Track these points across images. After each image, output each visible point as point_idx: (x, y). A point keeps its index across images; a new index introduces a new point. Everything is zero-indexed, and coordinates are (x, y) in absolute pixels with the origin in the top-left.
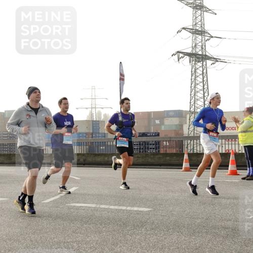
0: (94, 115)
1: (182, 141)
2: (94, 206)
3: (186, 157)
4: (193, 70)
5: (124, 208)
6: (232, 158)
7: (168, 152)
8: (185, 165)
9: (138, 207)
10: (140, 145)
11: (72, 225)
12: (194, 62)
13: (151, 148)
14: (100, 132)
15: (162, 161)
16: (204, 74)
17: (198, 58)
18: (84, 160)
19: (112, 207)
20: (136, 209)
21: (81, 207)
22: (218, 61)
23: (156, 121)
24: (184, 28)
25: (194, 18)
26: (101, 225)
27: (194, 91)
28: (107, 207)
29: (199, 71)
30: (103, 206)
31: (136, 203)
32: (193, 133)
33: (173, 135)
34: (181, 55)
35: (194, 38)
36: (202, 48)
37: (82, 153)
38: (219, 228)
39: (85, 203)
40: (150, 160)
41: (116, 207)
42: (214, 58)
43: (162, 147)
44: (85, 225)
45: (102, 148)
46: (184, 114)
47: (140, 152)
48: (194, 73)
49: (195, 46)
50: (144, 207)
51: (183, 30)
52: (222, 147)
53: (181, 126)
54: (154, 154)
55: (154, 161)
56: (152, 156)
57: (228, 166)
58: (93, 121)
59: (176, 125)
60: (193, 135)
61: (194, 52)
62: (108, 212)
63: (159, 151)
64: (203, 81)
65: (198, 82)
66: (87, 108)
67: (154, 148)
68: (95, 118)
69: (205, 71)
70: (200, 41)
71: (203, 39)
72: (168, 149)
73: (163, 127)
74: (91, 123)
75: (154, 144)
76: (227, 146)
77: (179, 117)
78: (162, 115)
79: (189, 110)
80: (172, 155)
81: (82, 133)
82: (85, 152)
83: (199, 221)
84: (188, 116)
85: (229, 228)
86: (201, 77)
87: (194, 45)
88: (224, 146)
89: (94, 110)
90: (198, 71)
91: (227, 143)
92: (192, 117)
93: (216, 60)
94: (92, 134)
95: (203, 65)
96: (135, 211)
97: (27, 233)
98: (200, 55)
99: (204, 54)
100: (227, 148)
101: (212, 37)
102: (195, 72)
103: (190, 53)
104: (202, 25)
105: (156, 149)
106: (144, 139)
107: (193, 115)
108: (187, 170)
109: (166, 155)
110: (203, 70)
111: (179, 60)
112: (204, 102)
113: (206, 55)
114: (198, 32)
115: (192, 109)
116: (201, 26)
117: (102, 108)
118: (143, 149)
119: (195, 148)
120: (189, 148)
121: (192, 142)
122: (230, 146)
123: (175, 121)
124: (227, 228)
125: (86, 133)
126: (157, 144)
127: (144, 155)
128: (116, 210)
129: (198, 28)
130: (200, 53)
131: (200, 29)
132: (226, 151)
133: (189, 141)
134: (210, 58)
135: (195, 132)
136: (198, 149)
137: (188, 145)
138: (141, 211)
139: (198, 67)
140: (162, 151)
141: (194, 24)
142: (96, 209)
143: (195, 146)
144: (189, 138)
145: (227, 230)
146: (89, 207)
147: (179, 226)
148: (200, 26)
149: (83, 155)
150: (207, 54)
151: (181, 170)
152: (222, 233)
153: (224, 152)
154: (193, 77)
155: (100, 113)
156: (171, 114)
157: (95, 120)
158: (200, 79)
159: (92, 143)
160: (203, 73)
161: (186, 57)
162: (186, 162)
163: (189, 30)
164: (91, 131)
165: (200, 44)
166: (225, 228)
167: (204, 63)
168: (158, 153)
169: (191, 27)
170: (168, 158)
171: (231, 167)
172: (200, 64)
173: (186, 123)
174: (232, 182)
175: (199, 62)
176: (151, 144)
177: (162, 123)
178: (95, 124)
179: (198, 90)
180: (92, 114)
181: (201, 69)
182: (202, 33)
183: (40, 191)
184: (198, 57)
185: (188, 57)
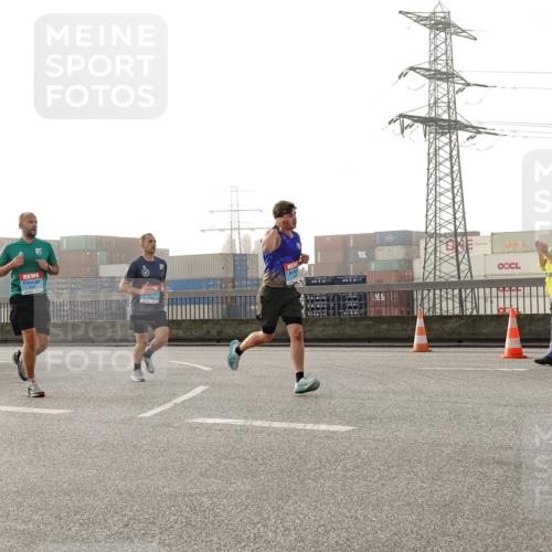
0: (237, 243)
1: (412, 292)
2: (240, 422)
3: (420, 323)
4: (432, 150)
5: (300, 426)
6: (512, 324)
7: (384, 314)
8: (419, 339)
9: (328, 423)
10: (328, 300)
11: (199, 461)
12: (432, 135)
13: (350, 308)
14: (249, 275)
15: (372, 332)
16: (454, 159)
17: (442, 127)
18: (219, 333)
19: (276, 425)
20: (323, 427)
21: (215, 424)
22: (480, 133)
23: (360, 253)
24: (412, 69)
25: (432, 47)
26: (256, 460)
27: (433, 192)
28: (266, 424)
29: (444, 154)
30: (258, 423)
31: (325, 416)
32: (431, 276)
33: (393, 281)
34: (407, 122)
35: (432, 87)
36: (449, 107)
37: (216, 317)
38: (488, 464)
39: (222, 417)
40: (349, 331)
41: (285, 425)
42: (474, 127)
43: (372, 303)
44: (224, 462)
45: (253, 307)
46: (414, 239)
47: (329, 314)
48: (433, 157)
49: (435, 103)
50: (340, 424)
51: (411, 72)
52: (492, 302)
53: (409, 263)
54: (356, 319)
55: (356, 332)
56: (353, 323)
57: (505, 340)
58: (234, 255)
59: (399, 261)
60: (432, 280)
61: (433, 115)
62: (269, 435)
63: (366, 312)
64: (452, 172)
65: (442, 175)
66: (222, 230)
67: (355, 307)
68: (237, 248)
69: (454, 153)
70: (445, 92)
71: (451, 89)
72: (383, 309)
73: (373, 265)
74: (230, 260)
75: (355, 299)
76: (501, 300)
77: (404, 245)
78: (371, 242)
79: (424, 230)
80: (391, 320)
81: (214, 279)
82: (220, 317)
83: (448, 450)
84: (422, 243)
85: (510, 463)
86: (448, 164)
87: (432, 101)
88: (495, 300)
89: (235, 233)
90: (441, 152)
91: (501, 294)
92: (430, 244)
93: (478, 130)
94: (233, 280)
95: (451, 141)
96: (323, 432)
97: (109, 478)
98: (445, 121)
99: (453, 118)
100: (501, 305)
101: (468, 85)
102: (436, 155)
103: (426, 118)
104: (449, 61)
105: (361, 308)
106: (336, 289)
107: (433, 240)
108: (422, 349)
109: (380, 320)
110: (451, 151)
111: (402, 132)
112: (455, 214)
113: (456, 121)
114: (441, 75)
115: (430, 228)
116: (447, 64)
117: (252, 229)
118: (333, 308)
119: (438, 306)
120: (426, 306)
121: (431, 295)
122: (507, 300)
123: (397, 253)
124: (506, 464)
125: (221, 280)
126: (363, 299)
127: (337, 321)
128: (285, 429)
129: (439, 67)
130: (445, 117)
131: (444, 70)
132: (498, 310)
133: (426, 292)
134: (464, 127)
135: (438, 273)
136: (444, 308)
137: (422, 299)
138: (333, 432)
139: (441, 144)
140: (372, 312)
141: (432, 59)
142: (244, 430)
143: (438, 301)
144: (425, 286)
145: (505, 468)
146: (232, 426)
147: (409, 461)
148: (444, 63)
149: (217, 322)
150: (459, 118)
151: (411, 350)
152: (496, 473)
153: (495, 312)
154: (432, 165)
155: (247, 240)
156: (388, 238)
157: (238, 252)
158: (445, 169)
159: (234, 298)
160: (451, 157)
161: (416, 124)
162: (420, 334)
163: (422, 72)
164: (231, 275)
165: (445, 99)
166: (501, 463)
167: (454, 137)
168: (365, 317)
169: (427, 66)
170: (385, 326)
171: (511, 342)
172: (445, 139)
173: (419, 257)
174: (512, 373)
175: (443, 134)
176: (350, 299)
177: (371, 257)
178: (239, 261)
179: (442, 190)
180: (232, 242)
181: (447, 148)
182: (448, 76)
183: (132, 395)
184: (441, 125)
185: (421, 126)
